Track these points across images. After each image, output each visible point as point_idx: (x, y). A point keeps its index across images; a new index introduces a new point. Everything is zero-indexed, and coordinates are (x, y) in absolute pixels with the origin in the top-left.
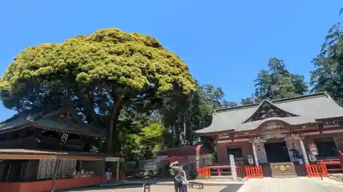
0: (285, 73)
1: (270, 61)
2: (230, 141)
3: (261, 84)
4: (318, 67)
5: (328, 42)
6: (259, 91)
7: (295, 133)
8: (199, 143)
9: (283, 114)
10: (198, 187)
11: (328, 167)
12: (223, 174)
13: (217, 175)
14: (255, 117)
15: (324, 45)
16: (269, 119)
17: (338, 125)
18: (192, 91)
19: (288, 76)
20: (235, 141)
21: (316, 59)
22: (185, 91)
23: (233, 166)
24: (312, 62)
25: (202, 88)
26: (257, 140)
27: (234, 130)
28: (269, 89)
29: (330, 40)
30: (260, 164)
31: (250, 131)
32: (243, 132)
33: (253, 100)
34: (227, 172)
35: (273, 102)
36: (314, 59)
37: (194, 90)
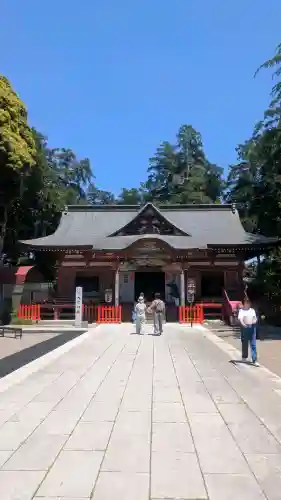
0: (198, 157)
1: (182, 130)
2: (83, 264)
3: (158, 168)
4: (241, 161)
5: (267, 120)
6: (154, 180)
7: (178, 260)
8: (28, 263)
9: (171, 230)
10: (13, 335)
11: (206, 310)
12: (61, 318)
13: (52, 318)
14: (129, 230)
15: (259, 126)
16: (147, 236)
17: (233, 255)
18: (26, 165)
19: (202, 164)
20: (92, 264)
21: (243, 147)
22: (12, 162)
23: (79, 305)
24: (237, 150)
25: (52, 153)
26: (124, 267)
27: (91, 246)
28: (170, 179)
29: (269, 119)
30: (121, 304)
31: (116, 252)
32: (105, 252)
33: (140, 193)
34: (68, 313)
35: (161, 208)
36: (240, 146)
37: (32, 162)
